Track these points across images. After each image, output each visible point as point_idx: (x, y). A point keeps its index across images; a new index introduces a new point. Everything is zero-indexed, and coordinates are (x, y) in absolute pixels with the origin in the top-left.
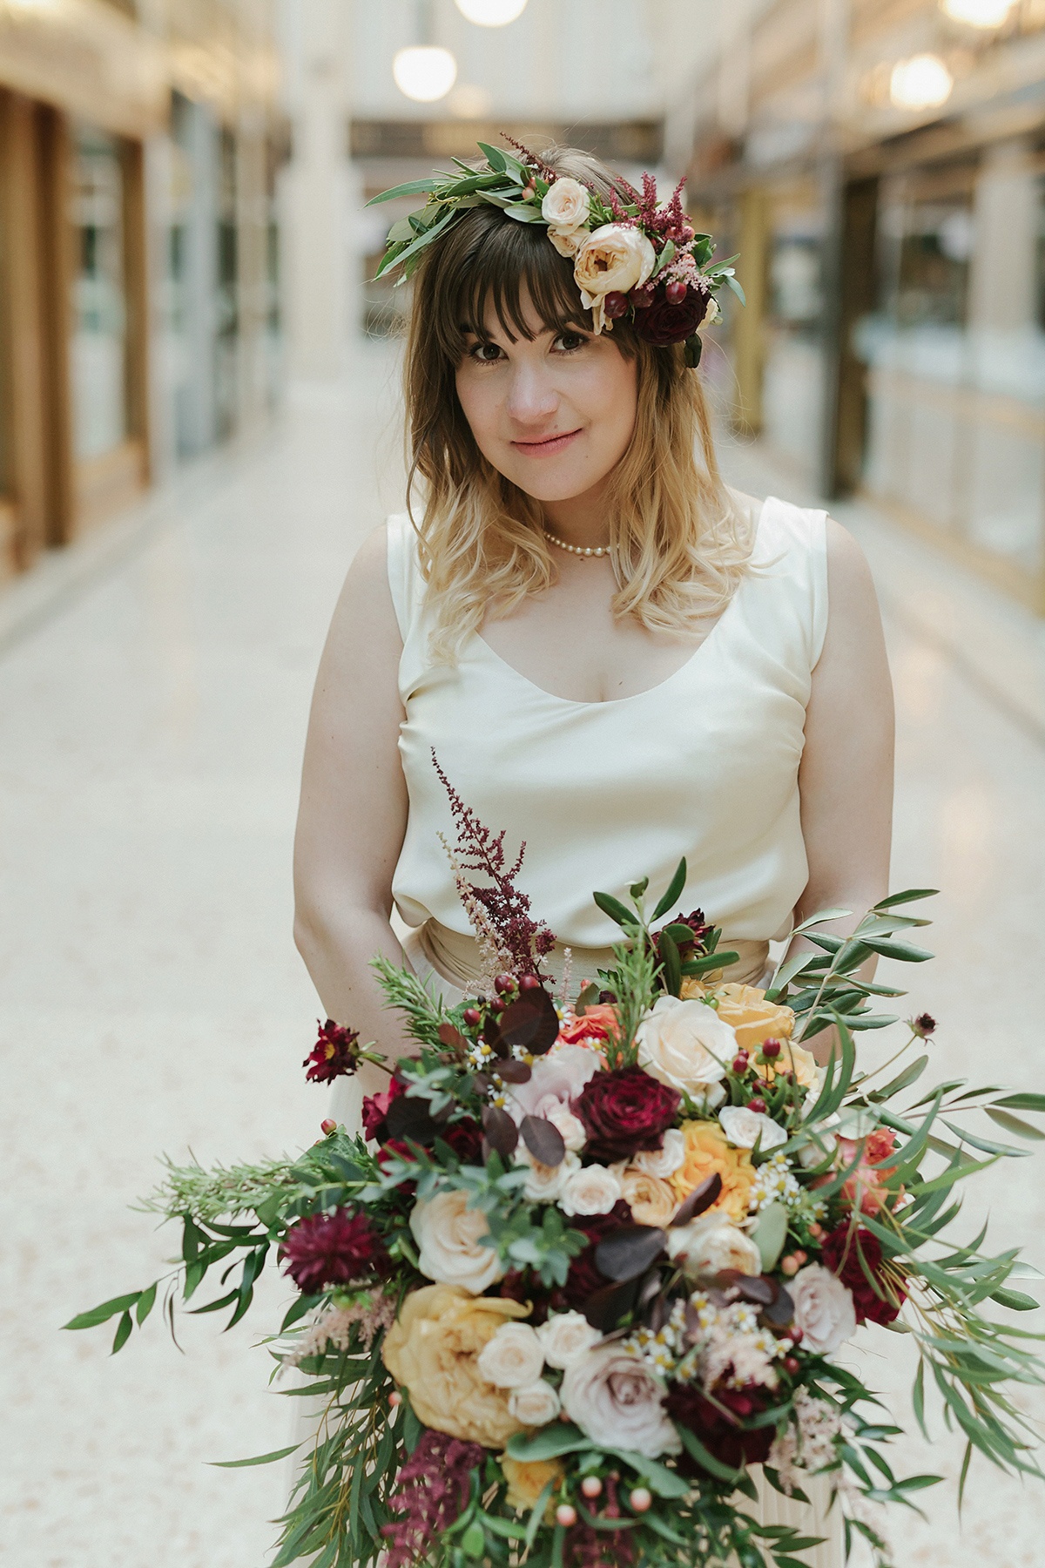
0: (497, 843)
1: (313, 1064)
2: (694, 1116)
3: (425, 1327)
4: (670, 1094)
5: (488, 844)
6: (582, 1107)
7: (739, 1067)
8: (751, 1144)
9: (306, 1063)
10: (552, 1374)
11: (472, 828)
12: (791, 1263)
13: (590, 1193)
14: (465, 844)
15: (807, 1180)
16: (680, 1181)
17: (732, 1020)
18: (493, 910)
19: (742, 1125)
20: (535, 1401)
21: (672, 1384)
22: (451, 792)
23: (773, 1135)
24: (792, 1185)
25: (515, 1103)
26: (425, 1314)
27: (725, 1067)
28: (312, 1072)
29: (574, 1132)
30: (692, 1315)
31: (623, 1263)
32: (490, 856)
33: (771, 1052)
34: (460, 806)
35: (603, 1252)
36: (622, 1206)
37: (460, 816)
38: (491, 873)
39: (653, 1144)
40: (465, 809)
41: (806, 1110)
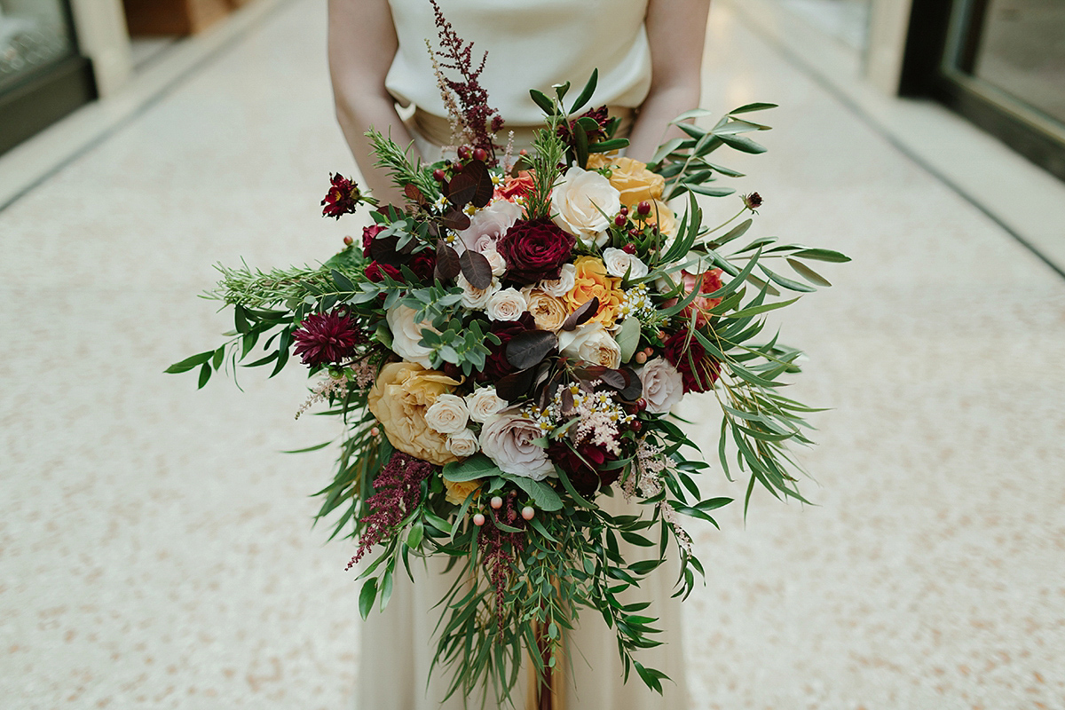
0: (468, 49)
1: (327, 204)
2: (584, 252)
3: (392, 390)
4: (569, 238)
5: (460, 51)
6: (505, 247)
7: (619, 222)
8: (622, 275)
9: (323, 203)
10: (474, 426)
11: (451, 39)
12: (642, 356)
13: (504, 307)
14: (445, 50)
15: (660, 302)
16: (571, 299)
17: (619, 186)
18: (463, 98)
19: (617, 262)
20: (463, 442)
21: (551, 442)
22: (436, 9)
23: (639, 270)
24: (648, 303)
25: (460, 242)
26: (393, 380)
27: (610, 221)
28: (327, 209)
29: (498, 264)
30: (568, 397)
31: (525, 357)
32: (462, 59)
33: (643, 212)
34: (443, 20)
35: (511, 348)
36: (527, 318)
37: (442, 29)
38: (464, 72)
39: (554, 275)
40: (445, 24)
41: (664, 252)
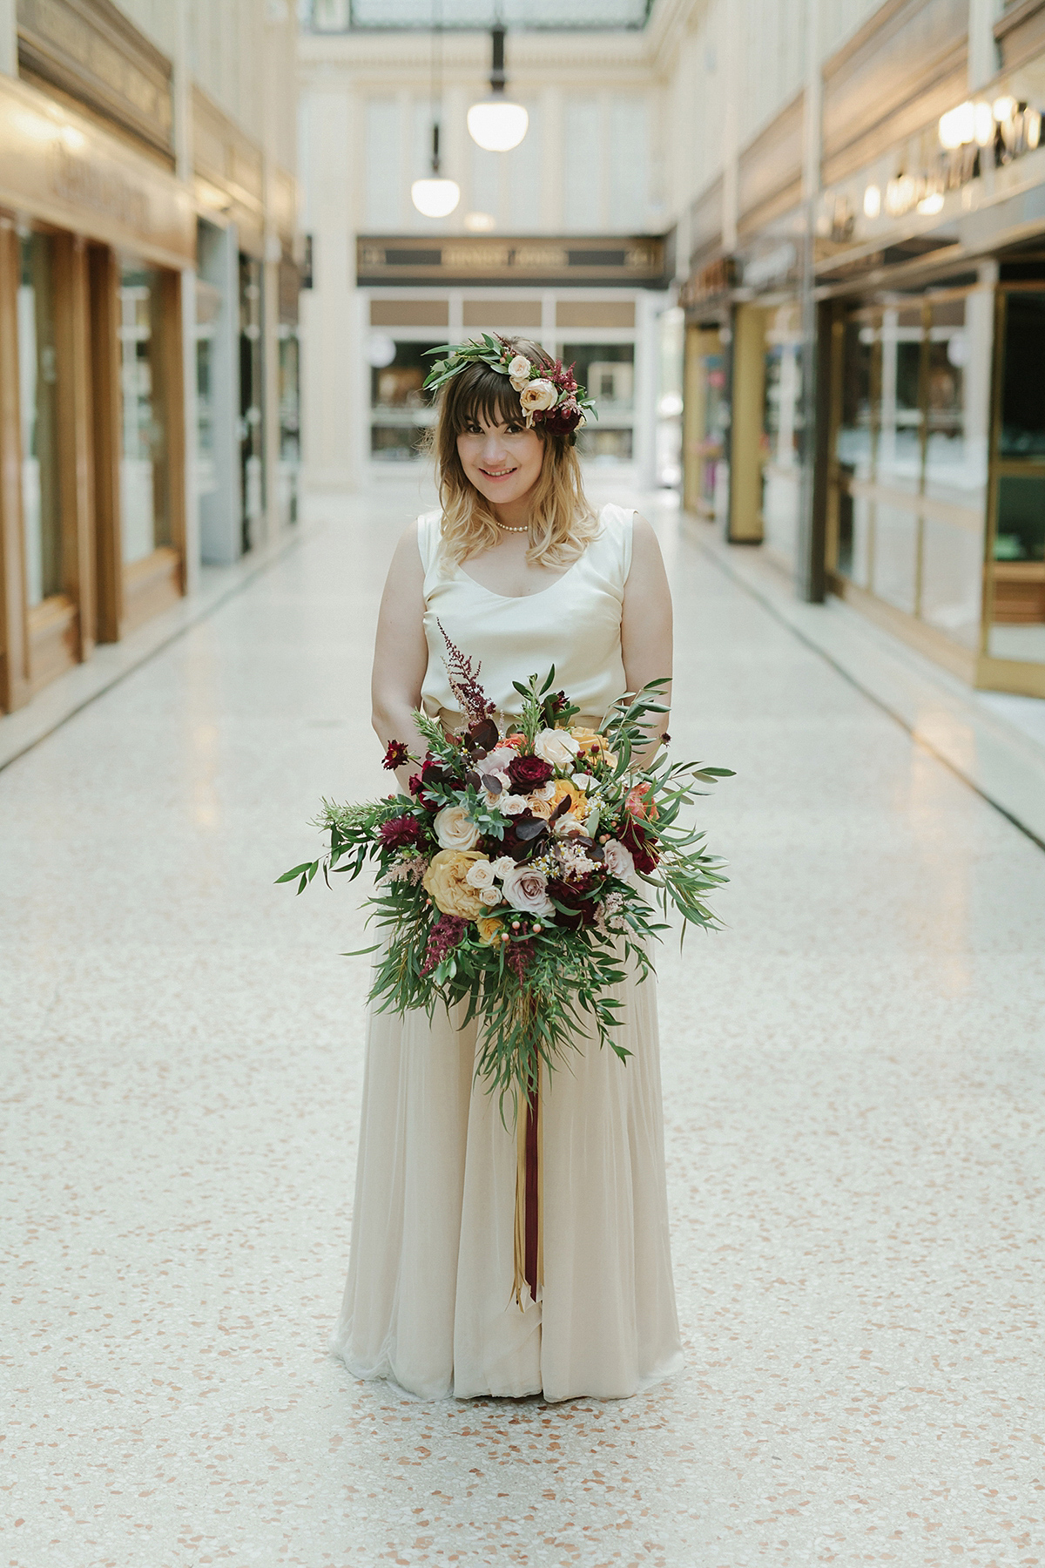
0: (468, 662)
1: (387, 761)
2: (560, 777)
3: (442, 867)
4: (549, 766)
5: (464, 662)
6: (509, 771)
7: (580, 755)
8: (585, 789)
9: (383, 761)
10: (498, 882)
11: (457, 655)
12: (603, 838)
13: (512, 806)
14: (453, 663)
15: (612, 802)
16: (553, 802)
17: (577, 739)
18: (467, 694)
19: (581, 780)
20: (491, 896)
21: (549, 879)
22: (446, 638)
23: (595, 783)
24: (603, 805)
25: (481, 768)
26: (442, 862)
27: (573, 755)
28: (386, 764)
29: (506, 782)
30: (558, 851)
31: (529, 834)
32: (465, 668)
33: (595, 750)
34: (451, 645)
35: (519, 829)
36: (527, 811)
37: (451, 649)
38: (465, 676)
39: (541, 786)
40: (453, 646)
41: (612, 775)
